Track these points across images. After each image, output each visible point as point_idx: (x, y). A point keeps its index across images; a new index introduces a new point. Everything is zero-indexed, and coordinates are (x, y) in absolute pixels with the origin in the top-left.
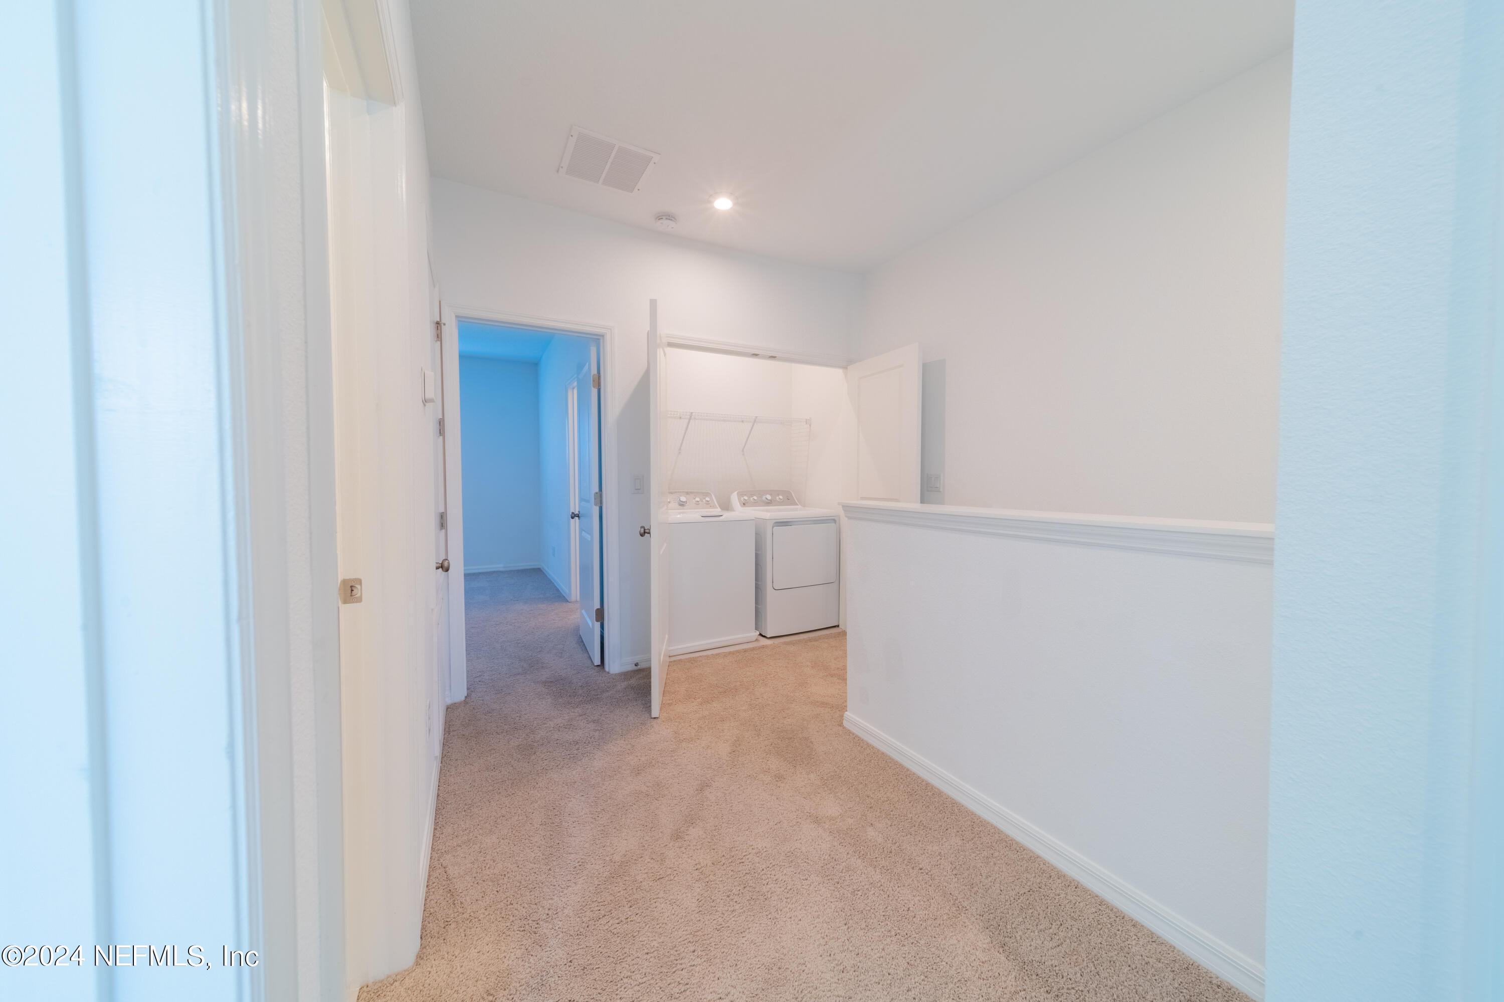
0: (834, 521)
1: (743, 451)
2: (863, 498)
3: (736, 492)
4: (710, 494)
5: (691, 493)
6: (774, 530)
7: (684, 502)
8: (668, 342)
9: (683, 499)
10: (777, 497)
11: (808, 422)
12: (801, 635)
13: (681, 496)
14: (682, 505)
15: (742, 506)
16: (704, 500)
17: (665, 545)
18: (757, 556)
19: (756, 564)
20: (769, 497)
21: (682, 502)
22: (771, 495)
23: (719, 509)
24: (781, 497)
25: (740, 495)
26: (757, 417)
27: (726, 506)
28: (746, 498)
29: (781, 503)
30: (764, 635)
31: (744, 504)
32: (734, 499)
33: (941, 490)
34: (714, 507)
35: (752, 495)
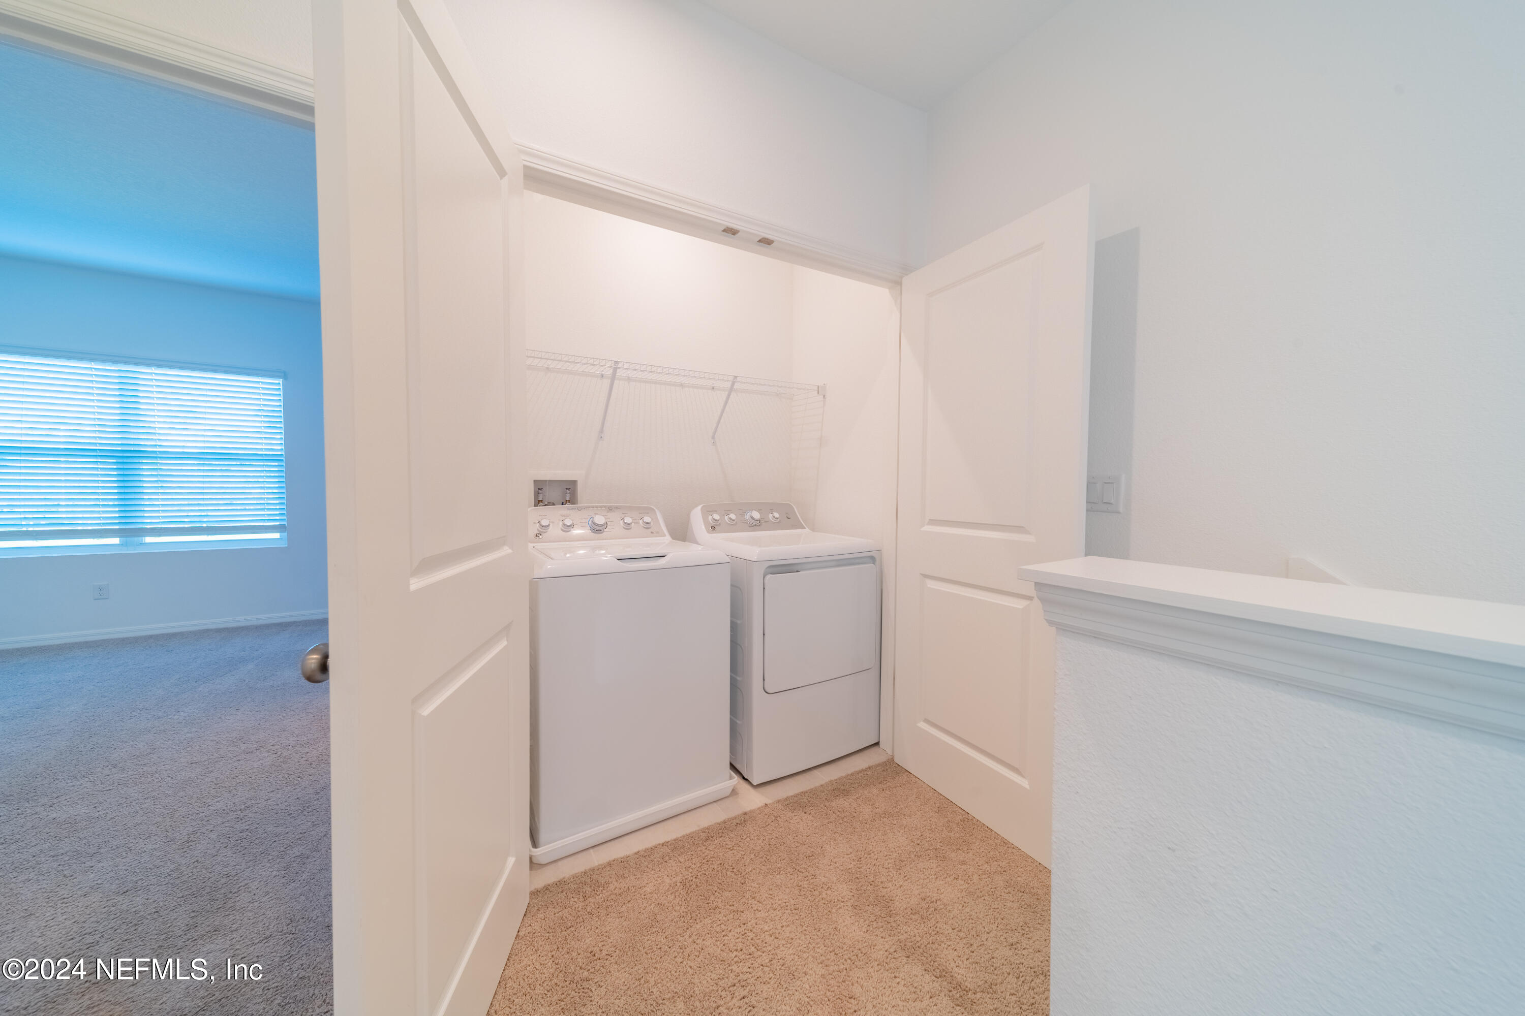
0: (873, 559)
1: (713, 437)
2: (933, 522)
3: (700, 507)
4: (653, 509)
5: (617, 508)
6: (766, 582)
7: (602, 525)
8: (525, 167)
9: (599, 520)
10: (770, 515)
11: (821, 391)
12: (816, 772)
13: (596, 514)
14: (599, 531)
15: (708, 532)
16: (641, 521)
17: (504, 643)
18: (735, 629)
19: (731, 641)
20: (756, 515)
21: (598, 525)
22: (759, 511)
23: (668, 538)
24: (777, 515)
25: (707, 511)
26: (736, 377)
27: (681, 533)
28: (717, 517)
29: (778, 525)
30: (746, 778)
31: (713, 528)
32: (697, 517)
33: (1121, 509)
34: (659, 533)
35: (727, 512)
